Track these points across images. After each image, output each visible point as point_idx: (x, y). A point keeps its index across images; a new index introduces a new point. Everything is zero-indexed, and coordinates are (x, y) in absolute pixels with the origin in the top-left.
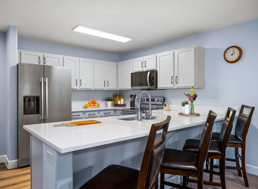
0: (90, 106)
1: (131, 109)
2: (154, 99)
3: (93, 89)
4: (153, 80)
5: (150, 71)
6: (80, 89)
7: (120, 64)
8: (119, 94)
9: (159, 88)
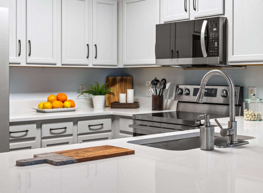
0: (52, 108)
1: (154, 115)
2: (216, 90)
3: (59, 65)
4: (216, 43)
5: (207, 19)
6: (27, 64)
7: (126, 4)
8: (123, 77)
9: (231, 62)
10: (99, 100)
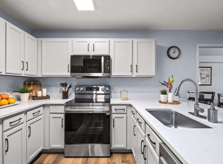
0: (1, 105)
2: (98, 88)
3: (4, 74)
7: (44, 42)
8: (34, 82)
9: (113, 76)
10: (25, 96)
